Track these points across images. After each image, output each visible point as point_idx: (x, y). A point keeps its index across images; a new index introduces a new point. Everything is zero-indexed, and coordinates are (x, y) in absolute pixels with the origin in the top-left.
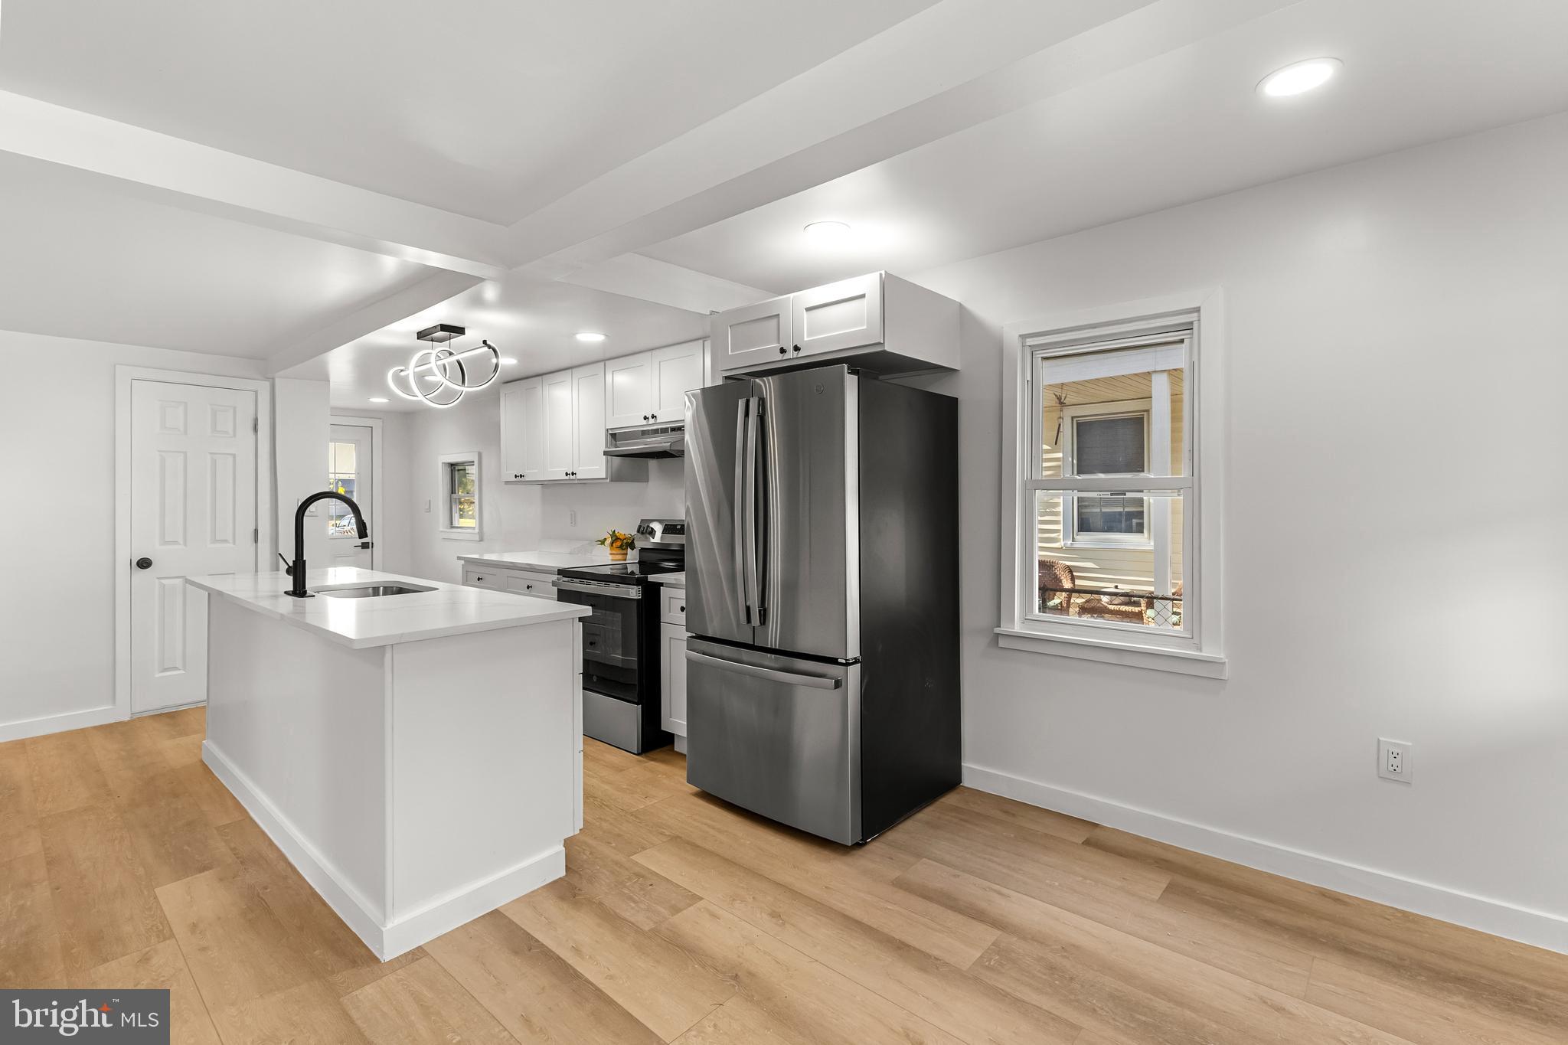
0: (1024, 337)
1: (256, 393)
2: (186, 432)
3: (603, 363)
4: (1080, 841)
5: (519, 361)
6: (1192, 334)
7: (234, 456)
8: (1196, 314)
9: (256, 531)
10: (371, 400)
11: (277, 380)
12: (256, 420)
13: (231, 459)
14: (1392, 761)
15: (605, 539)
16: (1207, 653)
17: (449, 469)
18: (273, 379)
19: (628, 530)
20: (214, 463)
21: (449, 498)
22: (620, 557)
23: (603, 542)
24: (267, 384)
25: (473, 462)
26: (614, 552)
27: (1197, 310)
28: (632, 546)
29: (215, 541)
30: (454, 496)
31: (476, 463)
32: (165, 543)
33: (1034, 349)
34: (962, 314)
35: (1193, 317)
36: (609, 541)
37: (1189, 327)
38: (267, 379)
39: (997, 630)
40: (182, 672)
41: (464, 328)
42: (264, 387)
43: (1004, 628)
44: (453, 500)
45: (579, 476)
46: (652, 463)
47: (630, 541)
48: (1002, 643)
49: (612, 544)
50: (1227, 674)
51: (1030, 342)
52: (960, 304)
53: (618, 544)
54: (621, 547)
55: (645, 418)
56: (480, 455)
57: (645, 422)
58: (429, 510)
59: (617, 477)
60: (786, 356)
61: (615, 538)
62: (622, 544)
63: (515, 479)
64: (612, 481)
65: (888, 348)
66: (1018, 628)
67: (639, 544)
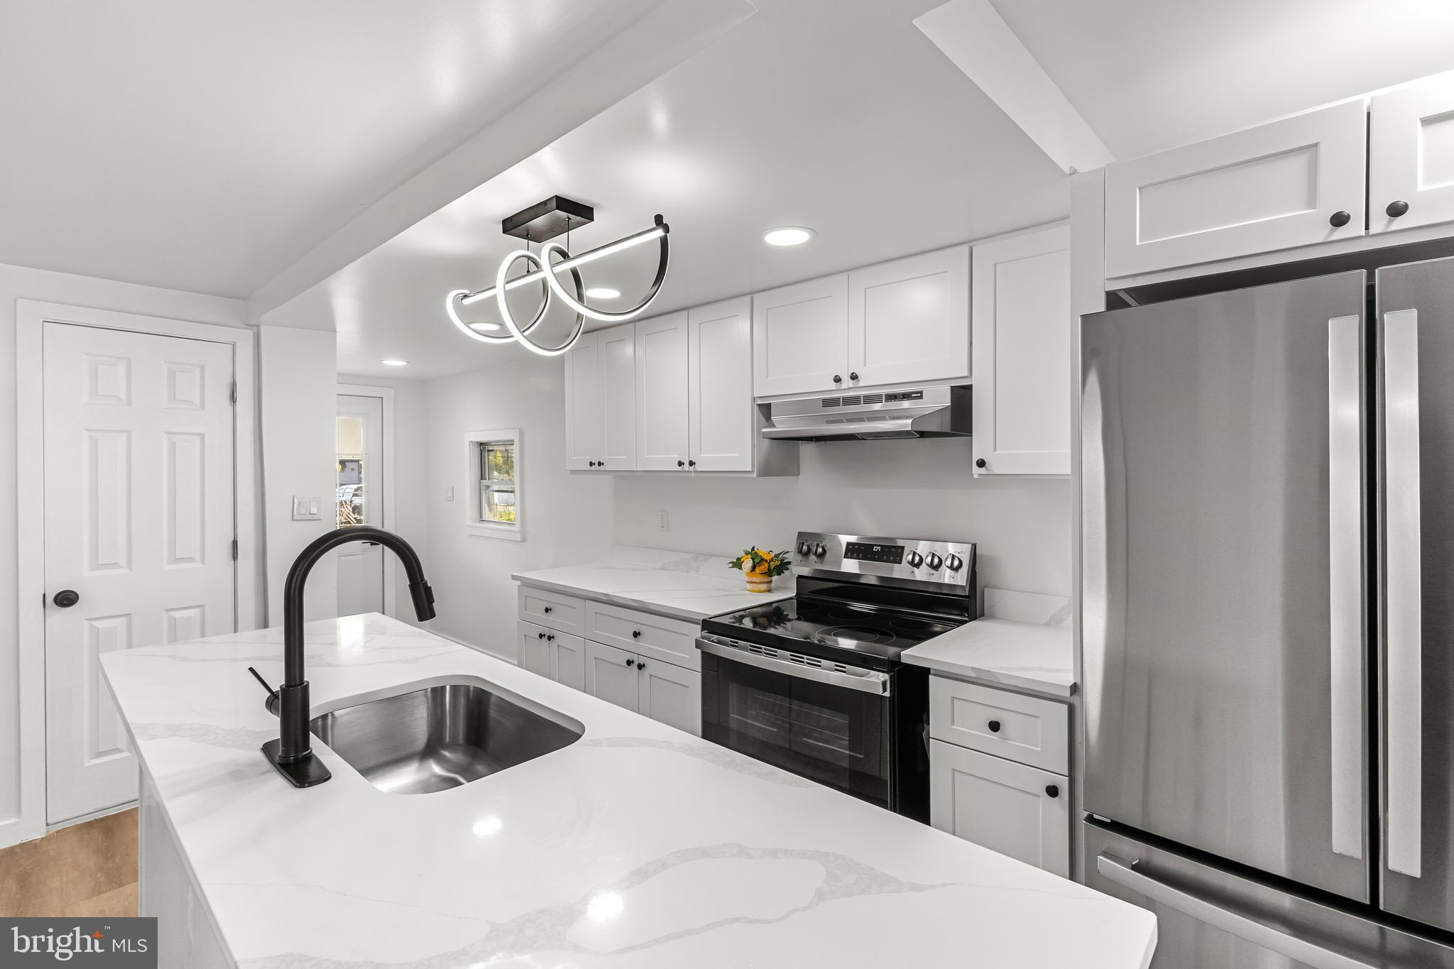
1: (234, 345)
2: (129, 403)
3: (748, 297)
5: (623, 294)
7: (202, 436)
9: (235, 543)
10: (385, 362)
11: (262, 328)
12: (234, 385)
13: (197, 441)
15: (742, 561)
17: (477, 450)
18: (258, 326)
19: (779, 542)
20: (173, 447)
21: (477, 487)
22: (764, 587)
23: (738, 564)
24: (250, 334)
25: (513, 441)
26: (755, 580)
28: (783, 571)
29: (175, 560)
30: (485, 482)
31: (517, 442)
32: (97, 566)
36: (748, 564)
38: (249, 326)
40: (126, 754)
41: (592, 209)
42: (244, 339)
44: (483, 488)
45: (698, 467)
46: (807, 450)
47: (781, 564)
49: (754, 568)
53: (764, 567)
54: (767, 573)
55: (837, 380)
56: (521, 433)
57: (835, 386)
58: (452, 499)
59: (768, 469)
61: (757, 560)
62: (769, 568)
63: (588, 467)
64: (759, 475)
67: (795, 571)
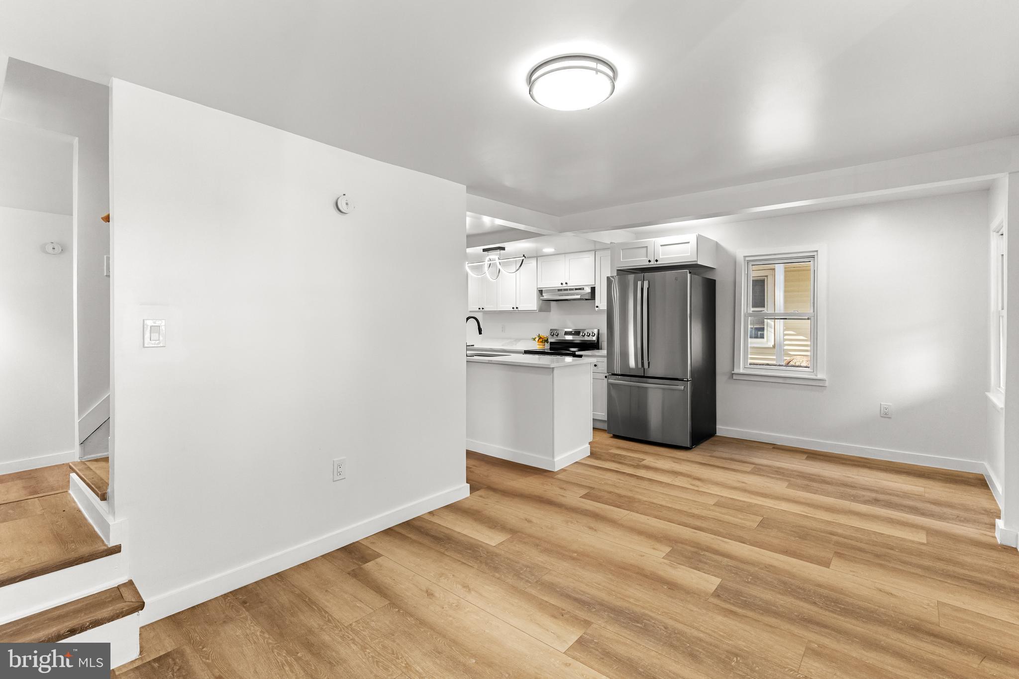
0: (745, 257)
4: (771, 447)
6: (814, 259)
8: (816, 253)
14: (885, 411)
15: (535, 338)
16: (819, 376)
19: (545, 334)
22: (542, 346)
23: (534, 339)
26: (539, 344)
27: (817, 251)
28: (547, 341)
33: (748, 262)
34: (717, 246)
35: (815, 254)
36: (537, 339)
37: (813, 257)
39: (733, 372)
41: (505, 248)
43: (736, 371)
45: (519, 309)
46: (553, 303)
47: (546, 339)
48: (735, 377)
50: (827, 384)
51: (748, 259)
52: (717, 243)
53: (541, 340)
54: (542, 342)
55: (562, 284)
57: (561, 285)
59: (541, 310)
60: (650, 263)
61: (540, 338)
63: (478, 310)
64: (539, 311)
65: (699, 263)
66: (742, 371)
67: (550, 340)
